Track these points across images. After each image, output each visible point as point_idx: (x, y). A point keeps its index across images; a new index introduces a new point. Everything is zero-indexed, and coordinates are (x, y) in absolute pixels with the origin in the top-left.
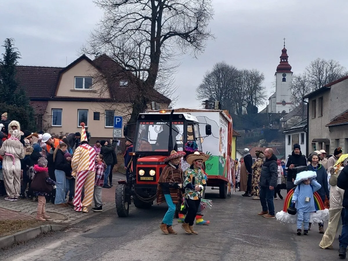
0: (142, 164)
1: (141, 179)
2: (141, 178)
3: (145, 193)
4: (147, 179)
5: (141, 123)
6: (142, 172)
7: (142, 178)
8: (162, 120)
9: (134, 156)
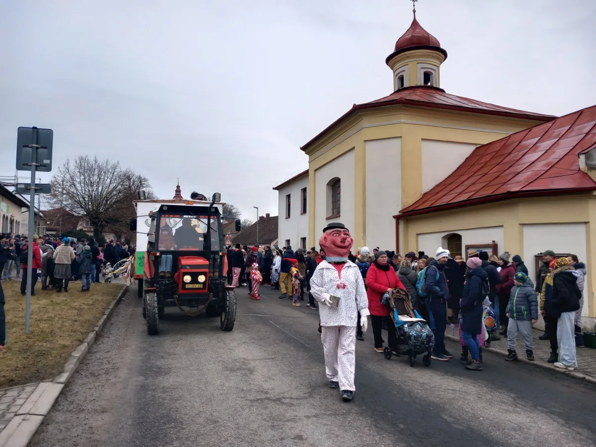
0: (188, 267)
4: (194, 287)
5: (163, 216)
6: (187, 278)
7: (187, 286)
9: (158, 256)
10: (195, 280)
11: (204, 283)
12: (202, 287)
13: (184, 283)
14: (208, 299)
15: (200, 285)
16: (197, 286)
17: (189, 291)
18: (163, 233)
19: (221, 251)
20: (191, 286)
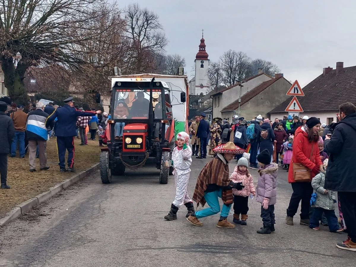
0: (128, 131)
1: (128, 147)
2: (128, 145)
3: (133, 160)
4: (134, 147)
5: (118, 90)
6: (128, 140)
8: (139, 88)
9: (113, 123)
11: (141, 144)
12: (140, 147)
13: (126, 144)
14: (145, 157)
15: (138, 145)
16: (136, 146)
17: (131, 150)
18: (120, 105)
19: (163, 119)
20: (131, 146)
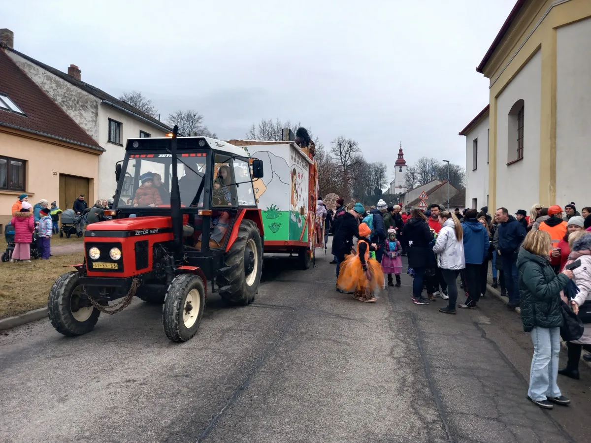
0: (93, 234)
1: (94, 267)
2: (94, 264)
3: (103, 295)
4: (105, 267)
7: (96, 265)
8: (168, 150)
10: (105, 257)
11: (119, 262)
12: (116, 268)
13: (90, 261)
15: (113, 264)
16: (109, 266)
17: (99, 274)
19: (203, 209)
20: (100, 265)
